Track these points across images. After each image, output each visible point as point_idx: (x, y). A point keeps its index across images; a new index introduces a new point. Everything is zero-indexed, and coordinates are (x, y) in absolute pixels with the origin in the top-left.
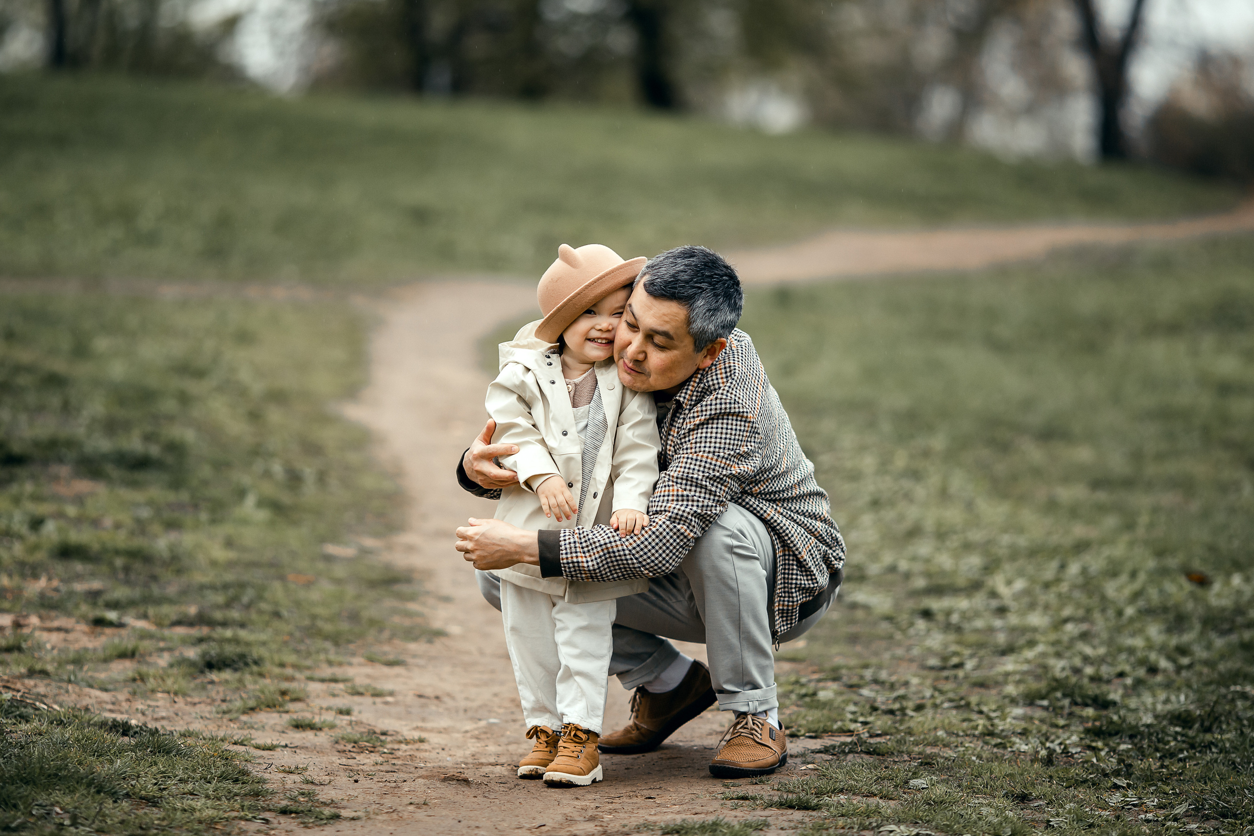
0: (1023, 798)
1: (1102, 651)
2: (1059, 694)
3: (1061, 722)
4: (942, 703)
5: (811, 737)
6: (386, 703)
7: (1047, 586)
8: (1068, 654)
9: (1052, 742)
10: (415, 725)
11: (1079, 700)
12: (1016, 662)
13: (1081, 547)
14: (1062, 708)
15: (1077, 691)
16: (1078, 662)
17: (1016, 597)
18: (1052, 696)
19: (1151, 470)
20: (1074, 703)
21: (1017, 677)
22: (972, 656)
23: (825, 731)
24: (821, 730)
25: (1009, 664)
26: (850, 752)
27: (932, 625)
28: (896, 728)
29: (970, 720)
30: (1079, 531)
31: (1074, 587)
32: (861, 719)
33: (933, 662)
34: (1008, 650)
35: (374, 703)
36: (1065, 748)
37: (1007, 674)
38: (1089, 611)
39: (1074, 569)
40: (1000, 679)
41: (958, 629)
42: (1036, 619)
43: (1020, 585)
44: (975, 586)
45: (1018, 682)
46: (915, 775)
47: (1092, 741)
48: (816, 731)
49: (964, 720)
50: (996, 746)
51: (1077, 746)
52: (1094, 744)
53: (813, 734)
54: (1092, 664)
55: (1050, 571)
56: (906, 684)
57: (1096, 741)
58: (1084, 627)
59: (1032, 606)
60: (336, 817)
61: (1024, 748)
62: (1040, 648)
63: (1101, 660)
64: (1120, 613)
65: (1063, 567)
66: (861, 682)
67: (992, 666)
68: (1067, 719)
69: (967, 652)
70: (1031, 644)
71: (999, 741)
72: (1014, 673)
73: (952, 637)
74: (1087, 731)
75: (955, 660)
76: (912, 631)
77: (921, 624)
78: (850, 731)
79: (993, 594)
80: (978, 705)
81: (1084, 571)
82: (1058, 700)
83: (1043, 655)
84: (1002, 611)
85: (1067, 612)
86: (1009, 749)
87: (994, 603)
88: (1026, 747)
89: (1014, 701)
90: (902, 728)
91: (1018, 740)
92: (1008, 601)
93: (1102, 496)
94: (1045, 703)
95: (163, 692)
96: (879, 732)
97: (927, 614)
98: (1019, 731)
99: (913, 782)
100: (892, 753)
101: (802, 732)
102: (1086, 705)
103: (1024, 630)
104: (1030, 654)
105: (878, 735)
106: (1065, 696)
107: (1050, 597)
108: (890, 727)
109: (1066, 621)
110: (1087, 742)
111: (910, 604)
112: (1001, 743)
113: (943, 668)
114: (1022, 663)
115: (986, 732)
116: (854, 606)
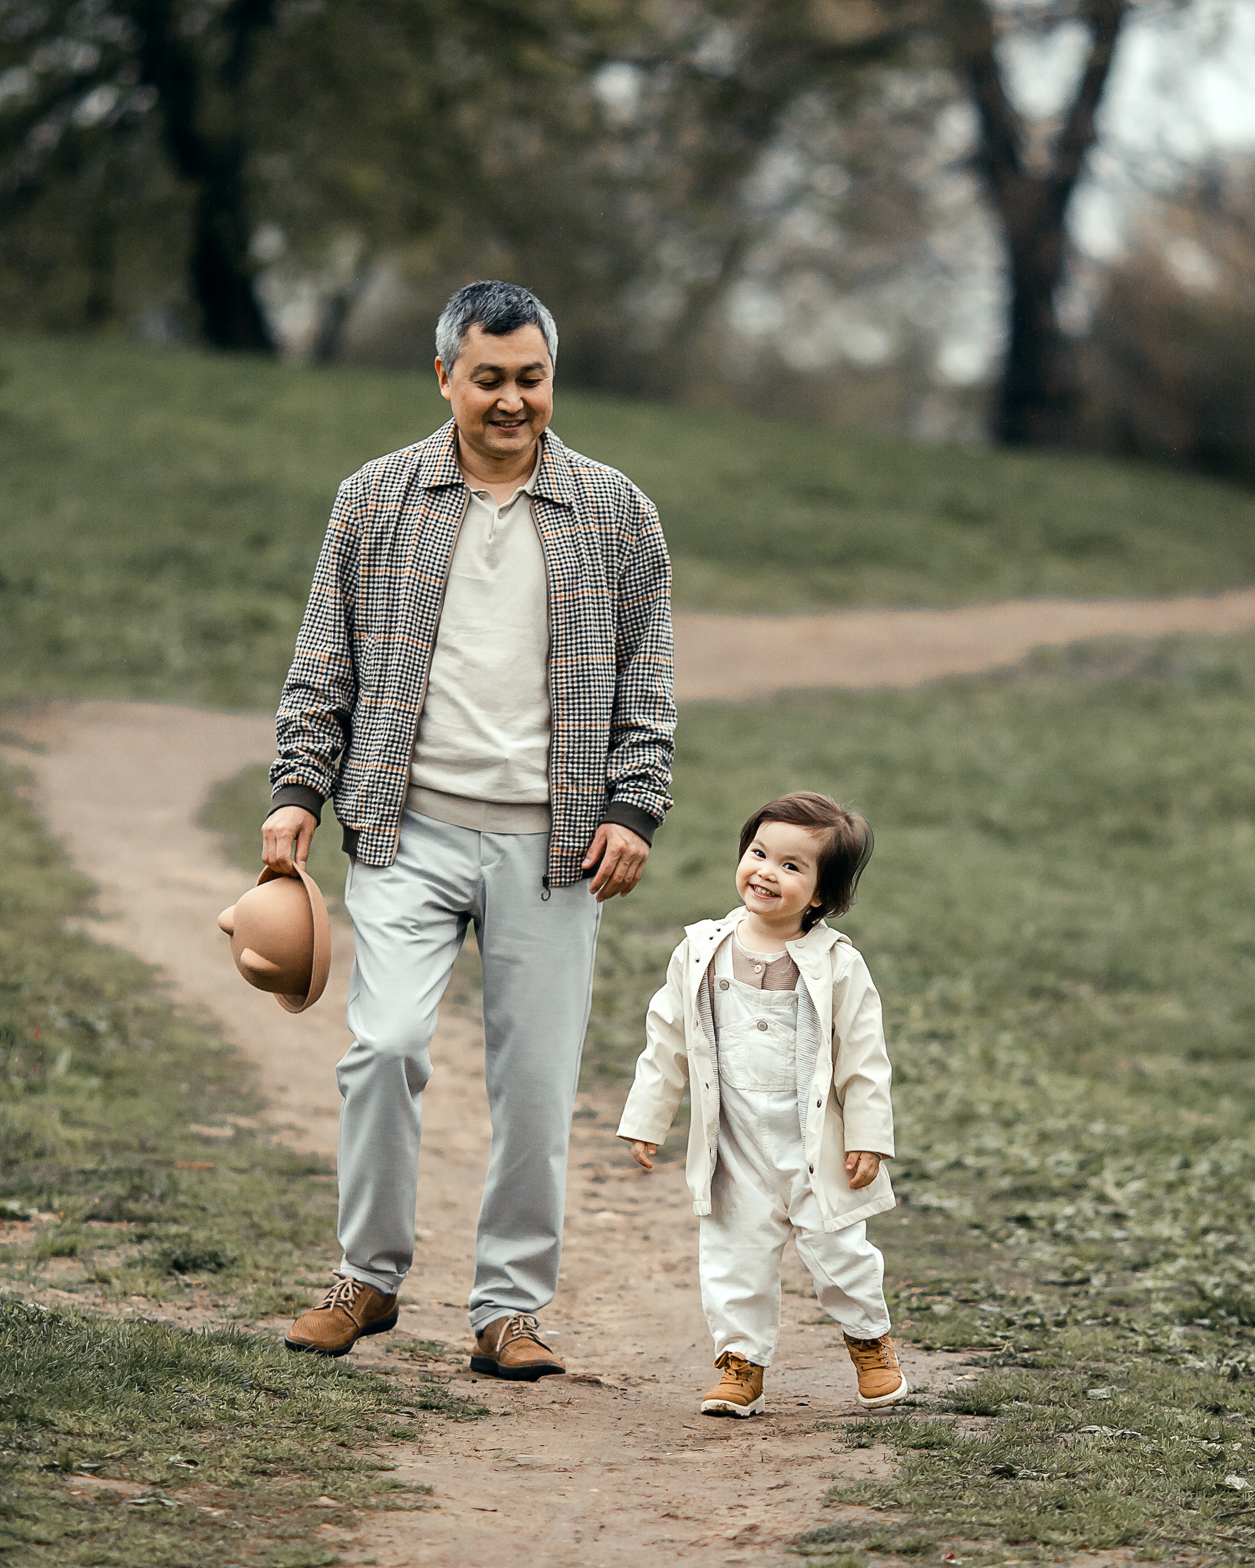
0: (1217, 1410)
2: (1222, 1312)
3: (1232, 1342)
4: (1084, 1319)
5: (948, 1351)
6: (411, 1312)
7: (1171, 1187)
8: (1217, 1269)
9: (1231, 1359)
11: (1246, 1319)
12: (1155, 1278)
13: (1204, 1139)
14: (1229, 1327)
15: (1243, 1308)
16: (1231, 1278)
17: (1134, 1203)
18: (1213, 1314)
20: (1242, 1323)
21: (1162, 1295)
22: (1097, 1271)
23: (964, 1345)
24: (959, 1343)
25: (1147, 1280)
26: (1005, 1365)
27: (1035, 1235)
28: (1044, 1342)
29: (1125, 1338)
30: (1191, 1119)
31: (1205, 1190)
32: (999, 1333)
33: (1054, 1276)
34: (1141, 1266)
36: (1247, 1366)
37: (1148, 1291)
38: (1231, 1218)
39: (1202, 1167)
40: (1142, 1296)
41: (1069, 1240)
42: (1164, 1228)
43: (1135, 1186)
44: (1075, 1189)
45: (1166, 1300)
46: (1092, 1386)
48: (953, 1345)
49: (1119, 1338)
50: (1167, 1361)
53: (951, 1348)
54: (1250, 1281)
55: (1169, 1169)
56: (1028, 1299)
58: (1230, 1239)
59: (1157, 1212)
60: (484, 1412)
61: (1200, 1365)
62: (1182, 1262)
65: (1186, 1165)
66: (976, 1297)
67: (1125, 1283)
68: (1236, 1339)
69: (1090, 1267)
70: (1170, 1257)
71: (1169, 1357)
72: (1158, 1290)
73: (1066, 1249)
75: (1078, 1276)
76: (1011, 1241)
77: (1021, 1233)
78: (992, 1345)
79: (1102, 1198)
80: (1129, 1322)
81: (1216, 1170)
82: (1223, 1318)
83: (1185, 1270)
84: (1118, 1218)
85: (1204, 1221)
86: (1183, 1366)
87: (1106, 1209)
89: (1167, 1319)
90: (1051, 1342)
91: (1190, 1357)
92: (1123, 1208)
93: (1206, 1070)
94: (1206, 1322)
95: (138, 1295)
96: (1026, 1347)
97: (1023, 1221)
98: (1187, 1348)
99: (1091, 1392)
100: (1053, 1367)
101: (938, 1345)
103: (1155, 1241)
104: (1171, 1269)
105: (1026, 1350)
106: (1230, 1314)
107: (1177, 1201)
108: (1038, 1343)
109: (1206, 1231)
111: (996, 1209)
112: (1171, 1360)
113: (1066, 1284)
114: (1162, 1279)
115: (1151, 1347)
116: (926, 1209)
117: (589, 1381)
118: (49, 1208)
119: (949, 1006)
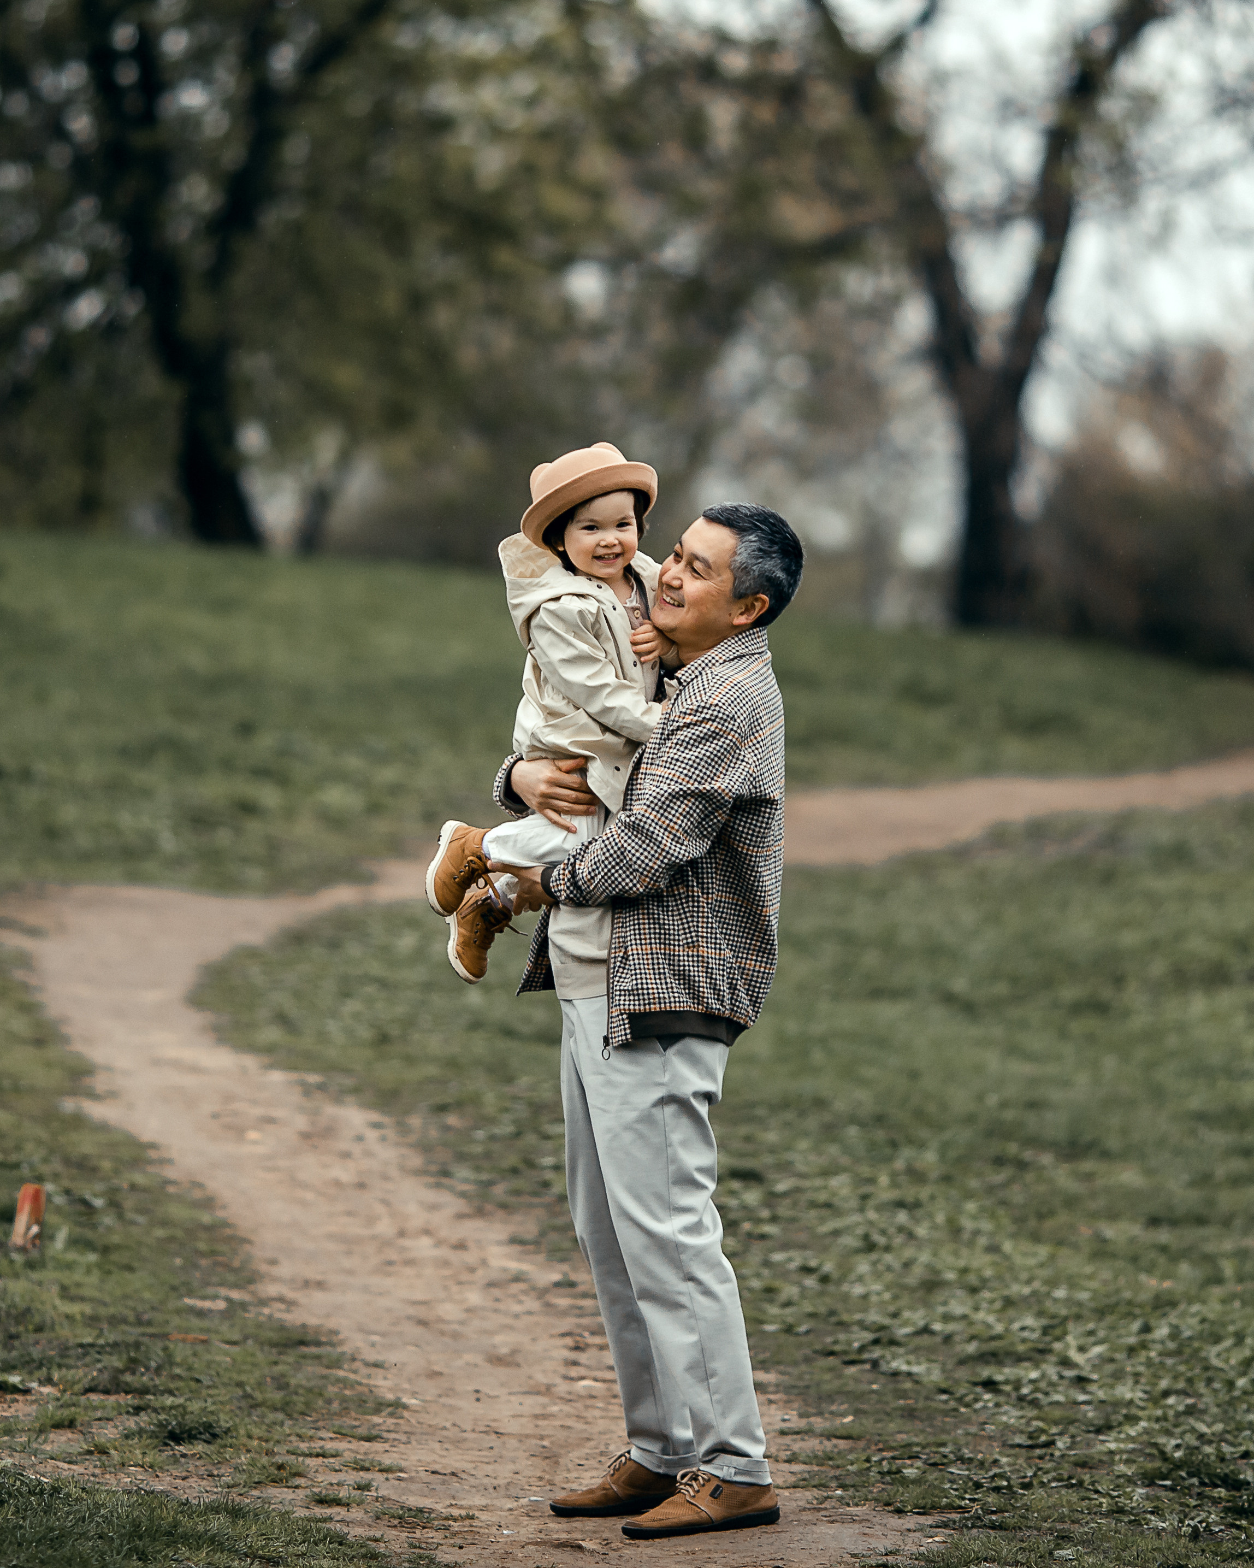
1: (1219, 1427)
2: (1183, 1473)
3: (1193, 1502)
4: (1050, 1482)
5: (919, 1513)
6: (400, 1479)
7: (1132, 1351)
8: (1178, 1431)
9: (1192, 1519)
10: (448, 1503)
11: (1207, 1480)
12: (1118, 1440)
13: (1163, 1304)
14: (1190, 1488)
15: (1202, 1469)
16: (1191, 1440)
17: (1097, 1367)
18: (1174, 1475)
19: (1227, 1200)
20: (1202, 1484)
21: (1125, 1456)
22: (1062, 1434)
23: (933, 1507)
24: (929, 1506)
25: (1110, 1443)
26: (973, 1526)
27: (1001, 1399)
28: (1011, 1504)
29: (1090, 1499)
30: (1152, 1284)
31: (1165, 1353)
32: (968, 1496)
33: (1020, 1440)
34: (1104, 1428)
35: (387, 1479)
36: (1207, 1526)
37: (1111, 1453)
38: (1191, 1382)
39: (1162, 1331)
40: (1105, 1458)
41: (1034, 1403)
42: (1125, 1391)
43: (1097, 1351)
44: (1039, 1353)
45: (1129, 1462)
46: (1058, 1547)
47: (1236, 1519)
48: (923, 1508)
49: (1083, 1499)
50: (1130, 1522)
51: (1217, 1524)
52: (1238, 1523)
53: (921, 1510)
54: (1210, 1442)
55: (1130, 1333)
56: (996, 1462)
57: (1240, 1520)
58: (1190, 1401)
59: (1118, 1376)
62: (1143, 1424)
63: (1220, 1438)
64: (1231, 1384)
65: (1146, 1329)
66: (945, 1460)
67: (1089, 1445)
68: (1197, 1500)
69: (1055, 1430)
70: (1132, 1419)
71: (1133, 1518)
72: (1121, 1452)
73: (1031, 1413)
74: (1227, 1510)
75: (1043, 1438)
76: (979, 1405)
77: (988, 1397)
78: (961, 1507)
79: (1065, 1362)
80: (1093, 1483)
81: (1175, 1334)
82: (1183, 1479)
83: (1146, 1431)
84: (1081, 1381)
85: (1164, 1384)
86: (1146, 1526)
87: (1070, 1373)
88: (1164, 1525)
89: (1130, 1480)
90: (1018, 1504)
91: (1153, 1518)
92: (1086, 1372)
93: (1164, 1236)
94: (1168, 1483)
95: (135, 1465)
96: (994, 1509)
97: (990, 1385)
98: (1150, 1509)
99: (1057, 1553)
100: (1020, 1528)
101: (909, 1508)
102: (1217, 1486)
103: (1117, 1404)
104: (1133, 1431)
105: (993, 1512)
106: (1191, 1475)
107: (1137, 1365)
108: (1005, 1505)
109: (1166, 1394)
110: (1229, 1520)
111: (963, 1373)
112: (1135, 1520)
113: (1031, 1447)
114: (1125, 1441)
115: (1113, 1510)
116: (895, 1374)
117: (572, 1547)
118: (49, 1381)
119: (916, 1175)
